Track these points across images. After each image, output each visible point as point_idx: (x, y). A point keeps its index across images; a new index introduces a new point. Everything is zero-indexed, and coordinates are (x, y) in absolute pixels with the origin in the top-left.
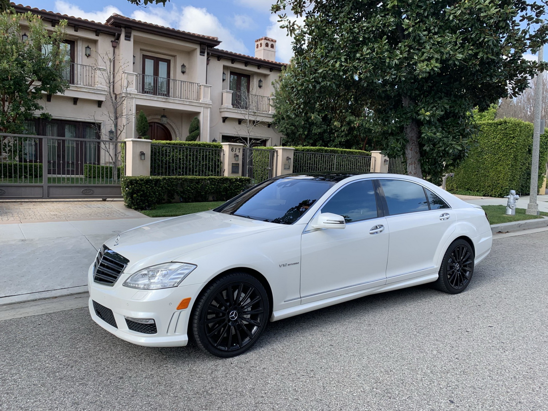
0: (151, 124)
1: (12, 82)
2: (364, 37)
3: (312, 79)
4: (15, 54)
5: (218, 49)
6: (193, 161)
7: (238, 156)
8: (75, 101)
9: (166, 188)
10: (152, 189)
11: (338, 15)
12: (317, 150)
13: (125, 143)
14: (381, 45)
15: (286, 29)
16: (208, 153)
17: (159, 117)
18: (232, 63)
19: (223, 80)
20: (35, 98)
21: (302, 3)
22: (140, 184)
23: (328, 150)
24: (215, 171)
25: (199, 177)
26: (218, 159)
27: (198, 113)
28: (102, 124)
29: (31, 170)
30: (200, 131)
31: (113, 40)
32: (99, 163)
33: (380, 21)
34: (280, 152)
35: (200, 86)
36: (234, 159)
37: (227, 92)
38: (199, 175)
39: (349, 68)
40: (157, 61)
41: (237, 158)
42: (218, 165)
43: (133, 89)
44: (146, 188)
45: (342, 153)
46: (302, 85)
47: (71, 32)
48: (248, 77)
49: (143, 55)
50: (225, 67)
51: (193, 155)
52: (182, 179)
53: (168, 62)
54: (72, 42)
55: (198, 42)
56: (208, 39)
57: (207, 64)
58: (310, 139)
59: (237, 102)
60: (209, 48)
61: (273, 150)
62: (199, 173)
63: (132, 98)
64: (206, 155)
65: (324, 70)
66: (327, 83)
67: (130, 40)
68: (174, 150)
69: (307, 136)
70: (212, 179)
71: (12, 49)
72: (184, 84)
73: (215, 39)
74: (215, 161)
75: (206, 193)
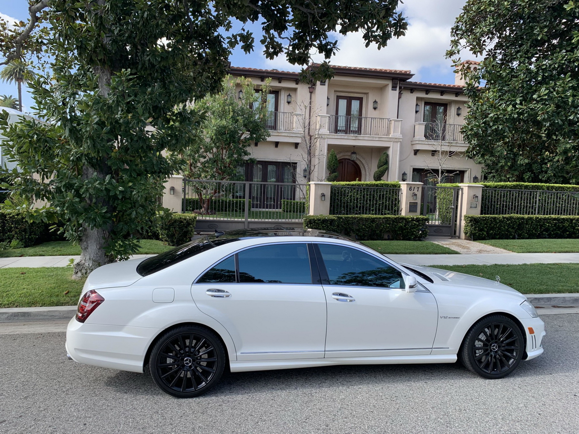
0: (341, 161)
1: (228, 136)
2: (543, 75)
3: (482, 124)
4: (231, 113)
5: (411, 82)
6: (370, 200)
7: (416, 195)
8: (277, 144)
9: (342, 227)
10: (327, 228)
11: (516, 55)
12: (514, 186)
13: (309, 185)
14: (564, 84)
15: (460, 73)
16: (385, 193)
17: (349, 154)
18: (427, 94)
19: (417, 112)
20: (244, 146)
21: (482, 42)
22: (317, 223)
23: (528, 186)
24: (392, 209)
25: (375, 216)
26: (395, 198)
27: (388, 148)
28: (298, 164)
29: (240, 205)
30: (388, 165)
31: (310, 86)
32: (294, 199)
33: (564, 57)
34: (466, 190)
35: (391, 120)
36: (412, 198)
37: (420, 124)
38: (376, 214)
39: (524, 110)
40: (349, 100)
41: (415, 197)
42: (395, 204)
43: (325, 131)
44: (323, 227)
45: (548, 189)
46: (472, 129)
47: (276, 84)
48: (445, 105)
49: (337, 96)
50: (418, 99)
51: (370, 194)
52: (357, 218)
53: (361, 100)
54: (276, 92)
55: (390, 78)
56: (401, 74)
57: (399, 98)
58: (515, 170)
59: (430, 134)
60: (401, 83)
61: (458, 188)
62: (376, 211)
63: (324, 139)
64: (383, 195)
65: (495, 115)
66: (498, 127)
67: (325, 85)
68: (352, 190)
69: (510, 168)
70: (387, 218)
71: (229, 109)
72: (375, 120)
73: (408, 73)
74: (392, 200)
75: (381, 231)
